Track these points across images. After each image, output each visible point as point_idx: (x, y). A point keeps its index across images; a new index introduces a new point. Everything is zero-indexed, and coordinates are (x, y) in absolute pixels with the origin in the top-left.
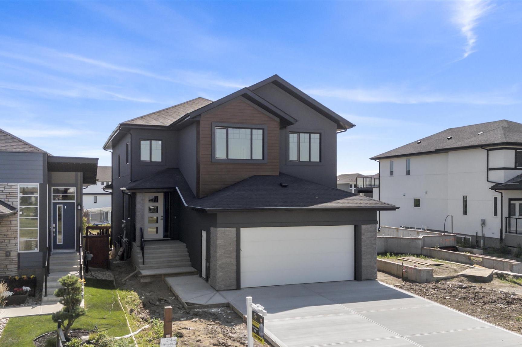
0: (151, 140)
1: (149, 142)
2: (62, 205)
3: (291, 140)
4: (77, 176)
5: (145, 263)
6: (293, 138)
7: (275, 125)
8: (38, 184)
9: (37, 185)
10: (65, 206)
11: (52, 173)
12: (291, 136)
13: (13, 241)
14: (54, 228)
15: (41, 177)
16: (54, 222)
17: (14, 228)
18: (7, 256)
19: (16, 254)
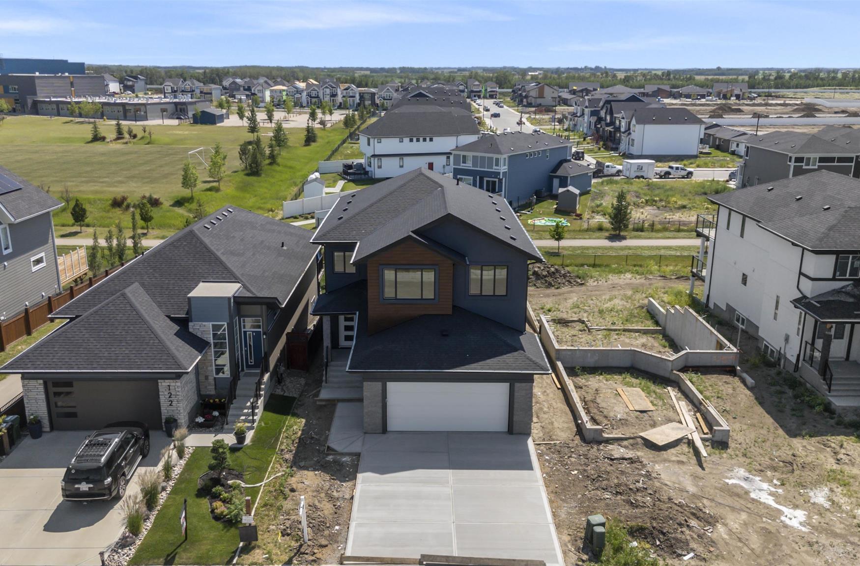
1: (343, 253)
4: (262, 309)
5: (328, 381)
7: (448, 264)
8: (226, 323)
10: (254, 334)
13: (209, 368)
14: (246, 351)
15: (228, 317)
16: (246, 346)
17: (210, 358)
18: (206, 379)
19: (213, 378)
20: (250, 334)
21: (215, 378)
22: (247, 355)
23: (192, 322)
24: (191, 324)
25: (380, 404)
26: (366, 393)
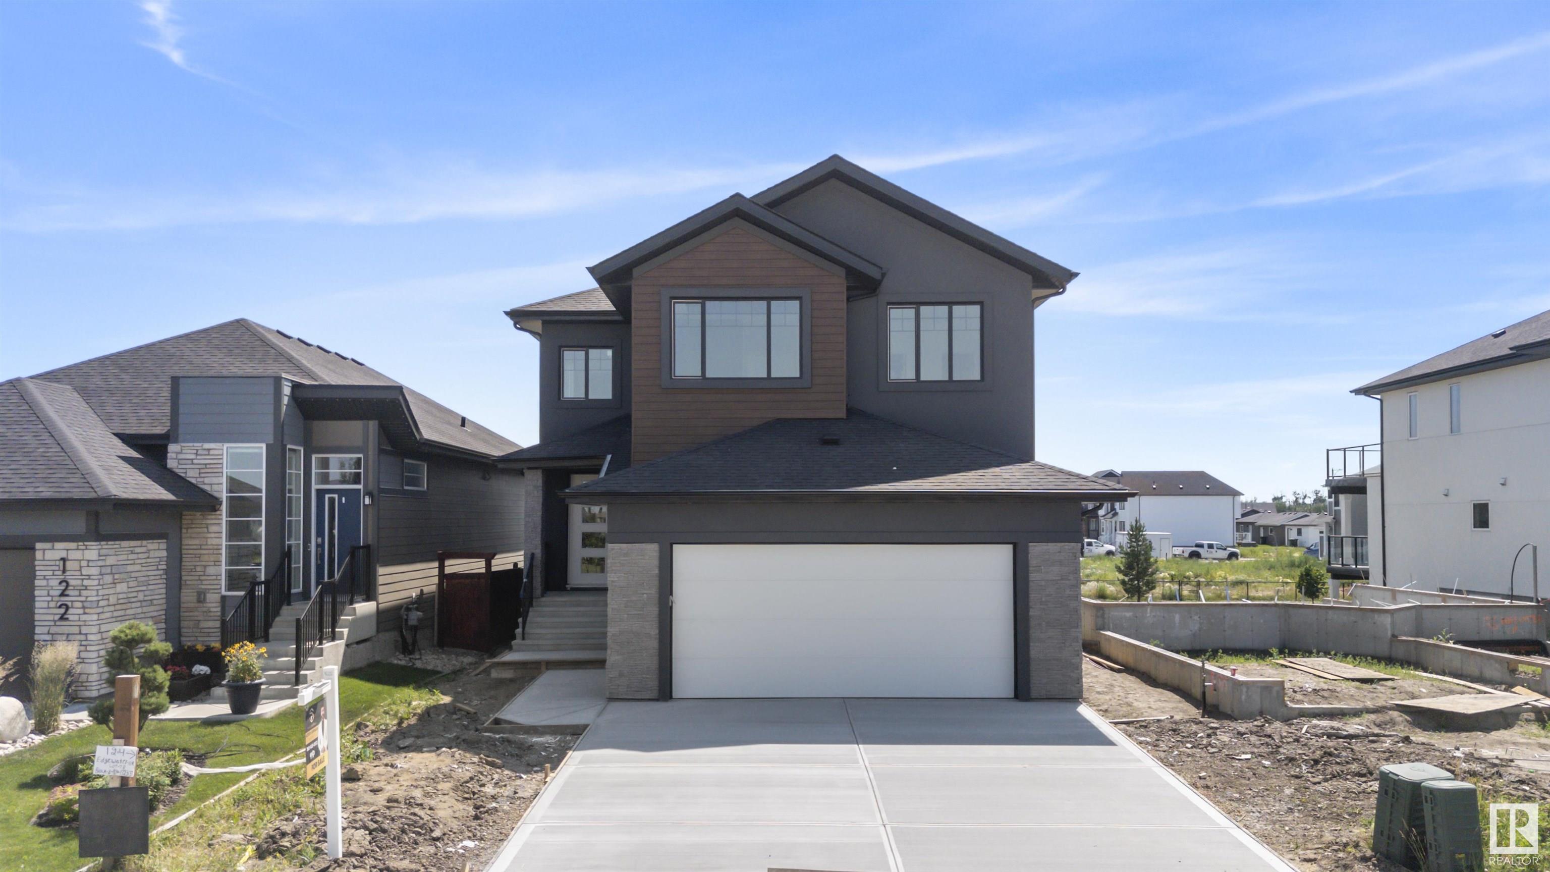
0: (586, 347)
1: (583, 353)
2: (336, 496)
4: (366, 429)
5: (526, 636)
8: (264, 446)
9: (262, 447)
10: (344, 499)
11: (316, 423)
13: (211, 570)
14: (320, 546)
15: (270, 430)
16: (320, 533)
17: (215, 541)
18: (199, 601)
19: (217, 597)
20: (332, 501)
21: (224, 598)
22: (320, 557)
23: (176, 441)
24: (172, 448)
25: (654, 610)
26: (613, 578)
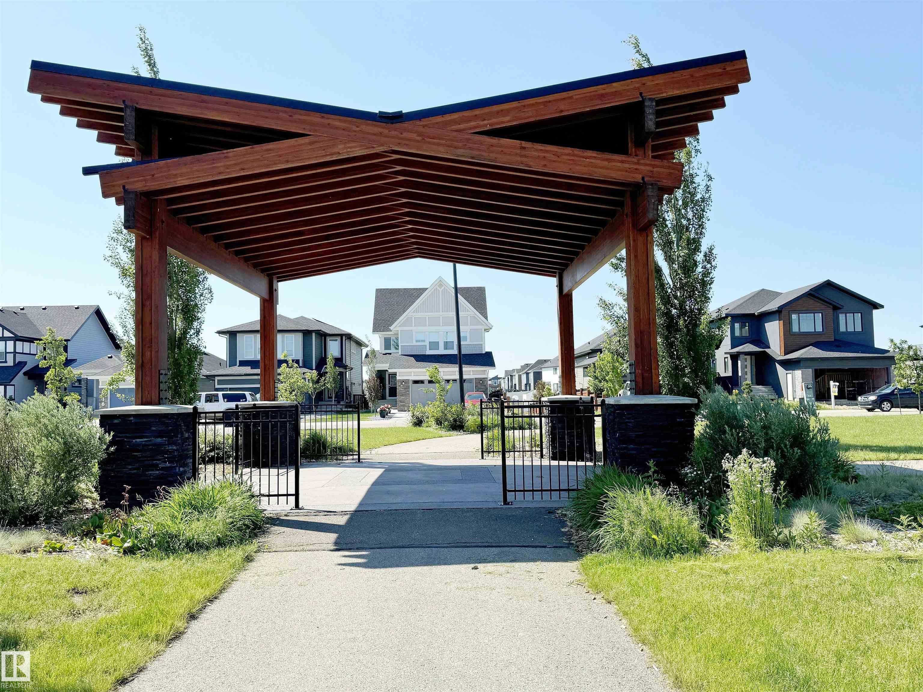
3: (840, 318)
6: (842, 317)
7: (830, 311)
12: (840, 315)
